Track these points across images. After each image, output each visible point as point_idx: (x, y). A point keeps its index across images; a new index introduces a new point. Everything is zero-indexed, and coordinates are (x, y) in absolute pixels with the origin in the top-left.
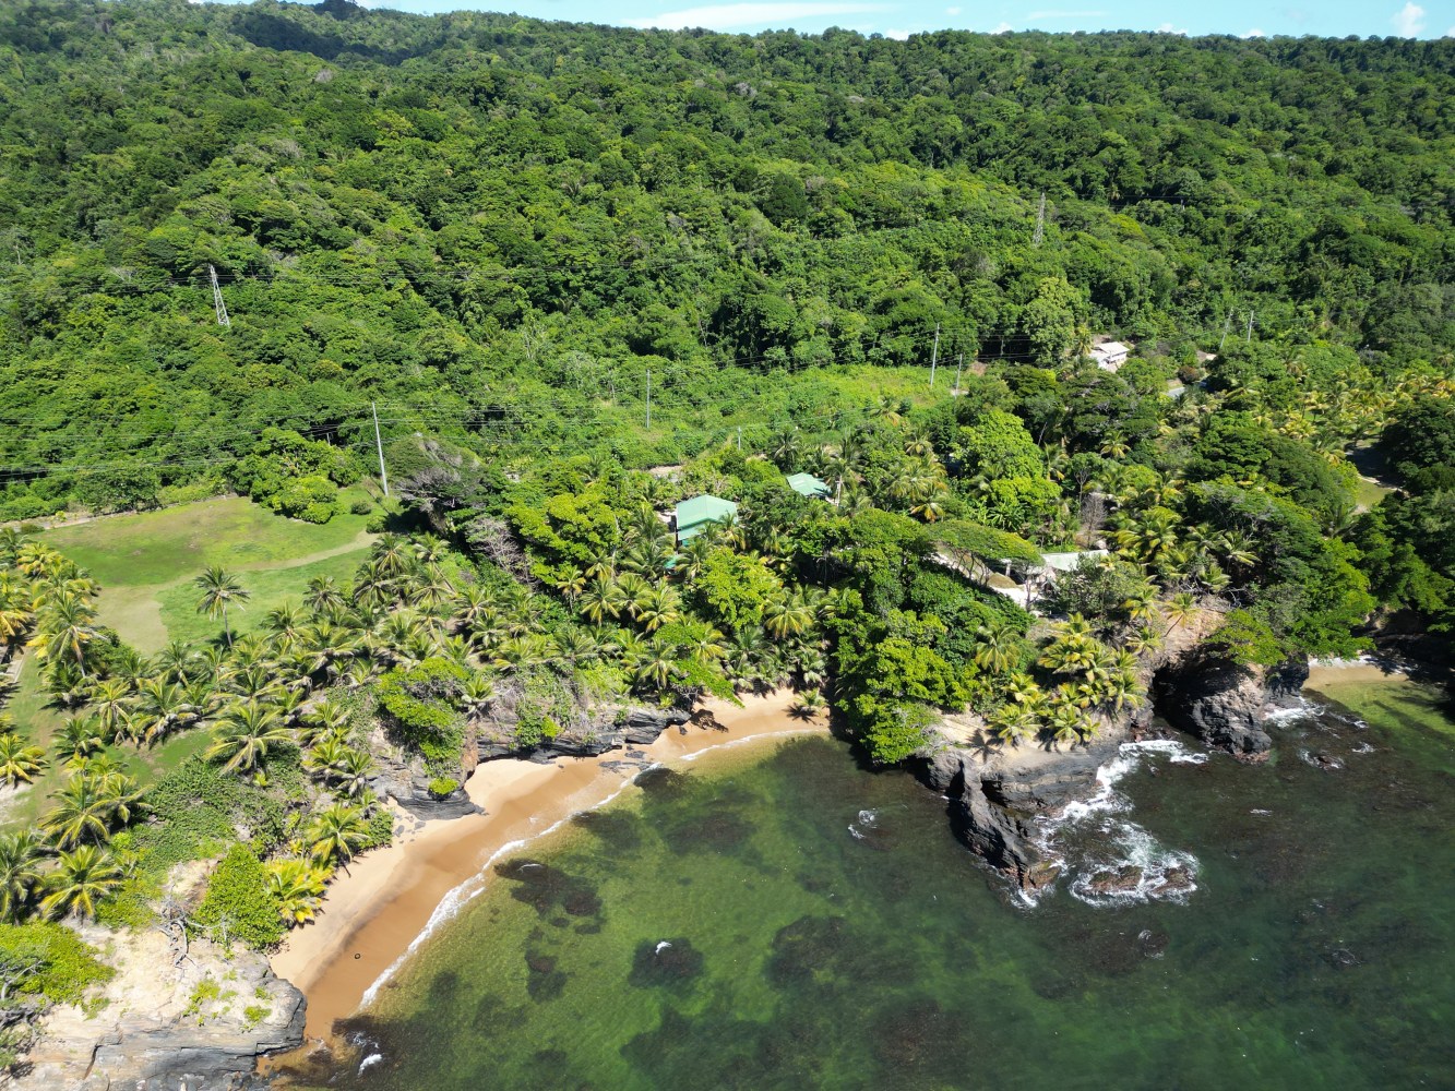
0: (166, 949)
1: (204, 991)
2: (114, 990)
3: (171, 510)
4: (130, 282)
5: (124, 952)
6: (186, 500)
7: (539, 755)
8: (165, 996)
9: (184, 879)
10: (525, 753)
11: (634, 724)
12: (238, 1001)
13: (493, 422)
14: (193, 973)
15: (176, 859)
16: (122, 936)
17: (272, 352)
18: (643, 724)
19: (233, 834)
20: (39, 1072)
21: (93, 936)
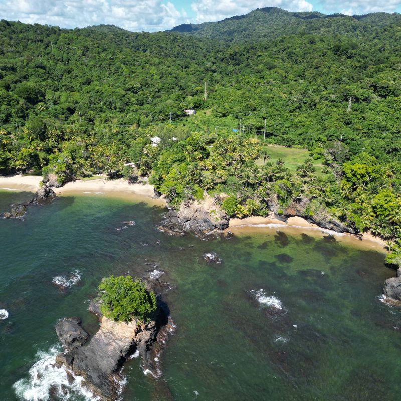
0: (212, 202)
1: (213, 211)
2: (202, 202)
3: (293, 149)
4: (334, 99)
5: (207, 198)
6: (297, 148)
7: (309, 220)
8: (208, 208)
9: (223, 195)
10: (306, 217)
11: (335, 225)
12: (216, 216)
13: (395, 153)
14: (214, 208)
15: (224, 192)
16: (208, 196)
17: (349, 121)
18: (338, 226)
19: (236, 195)
20: (191, 208)
21: (205, 194)
